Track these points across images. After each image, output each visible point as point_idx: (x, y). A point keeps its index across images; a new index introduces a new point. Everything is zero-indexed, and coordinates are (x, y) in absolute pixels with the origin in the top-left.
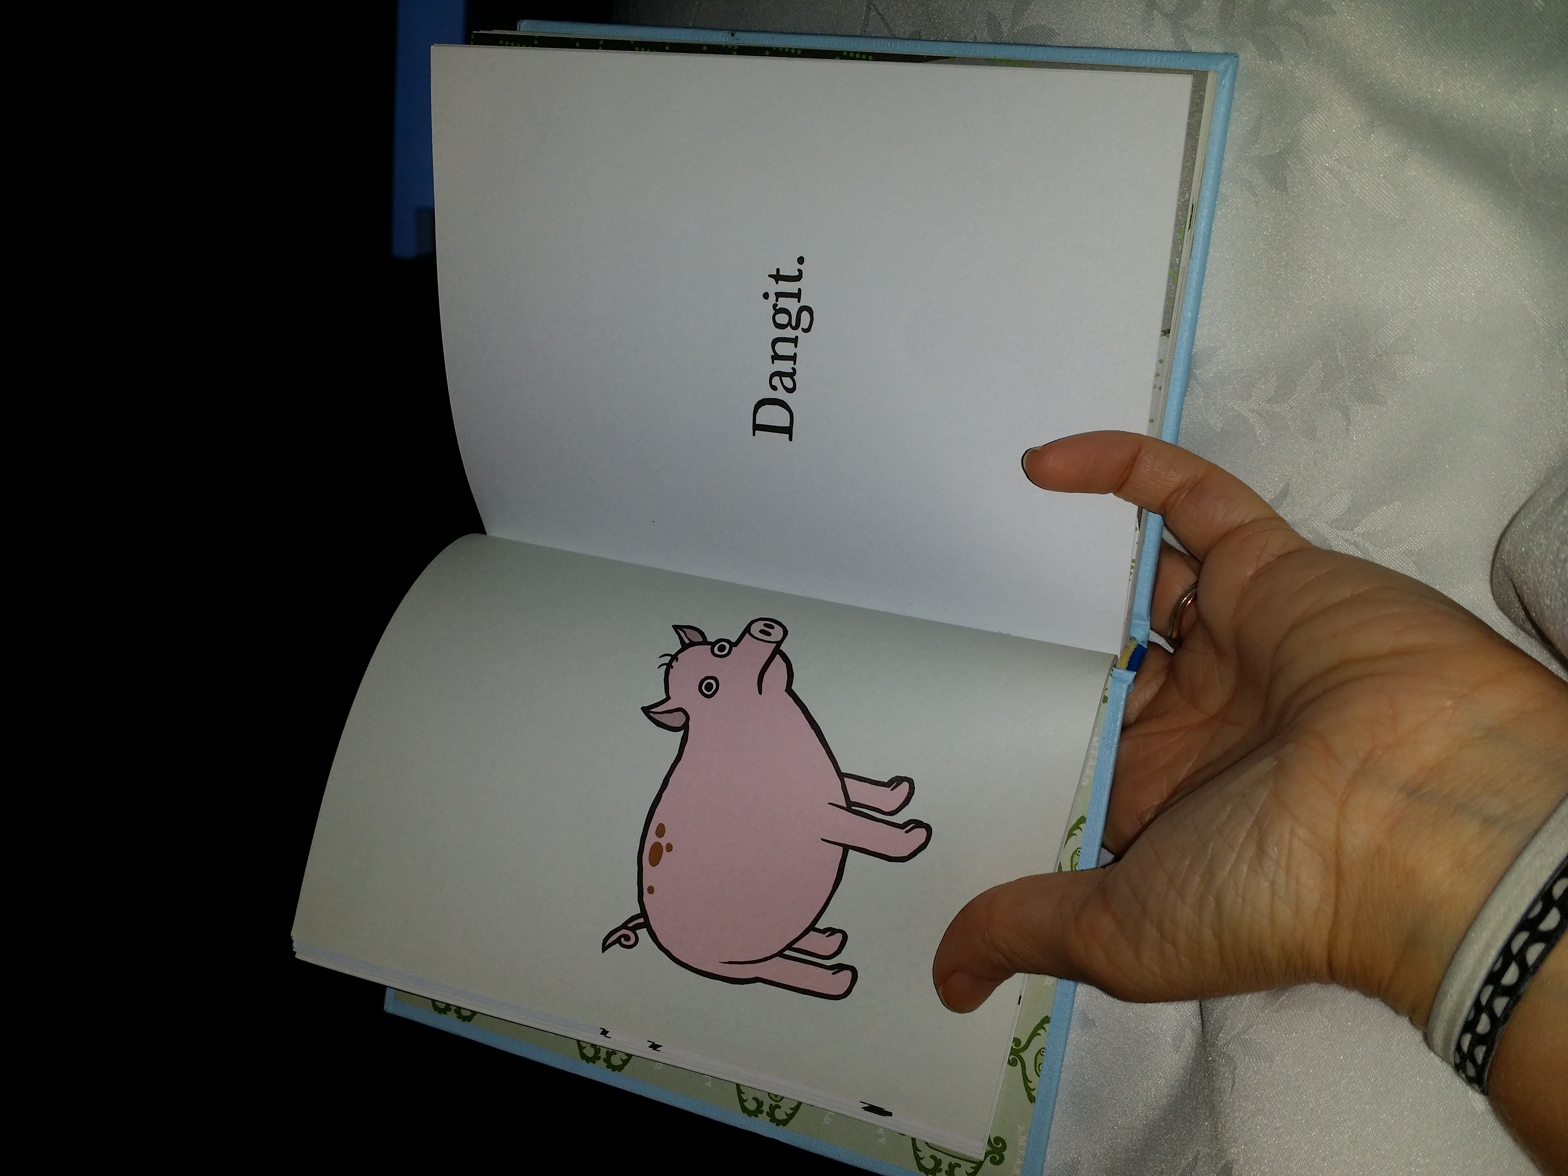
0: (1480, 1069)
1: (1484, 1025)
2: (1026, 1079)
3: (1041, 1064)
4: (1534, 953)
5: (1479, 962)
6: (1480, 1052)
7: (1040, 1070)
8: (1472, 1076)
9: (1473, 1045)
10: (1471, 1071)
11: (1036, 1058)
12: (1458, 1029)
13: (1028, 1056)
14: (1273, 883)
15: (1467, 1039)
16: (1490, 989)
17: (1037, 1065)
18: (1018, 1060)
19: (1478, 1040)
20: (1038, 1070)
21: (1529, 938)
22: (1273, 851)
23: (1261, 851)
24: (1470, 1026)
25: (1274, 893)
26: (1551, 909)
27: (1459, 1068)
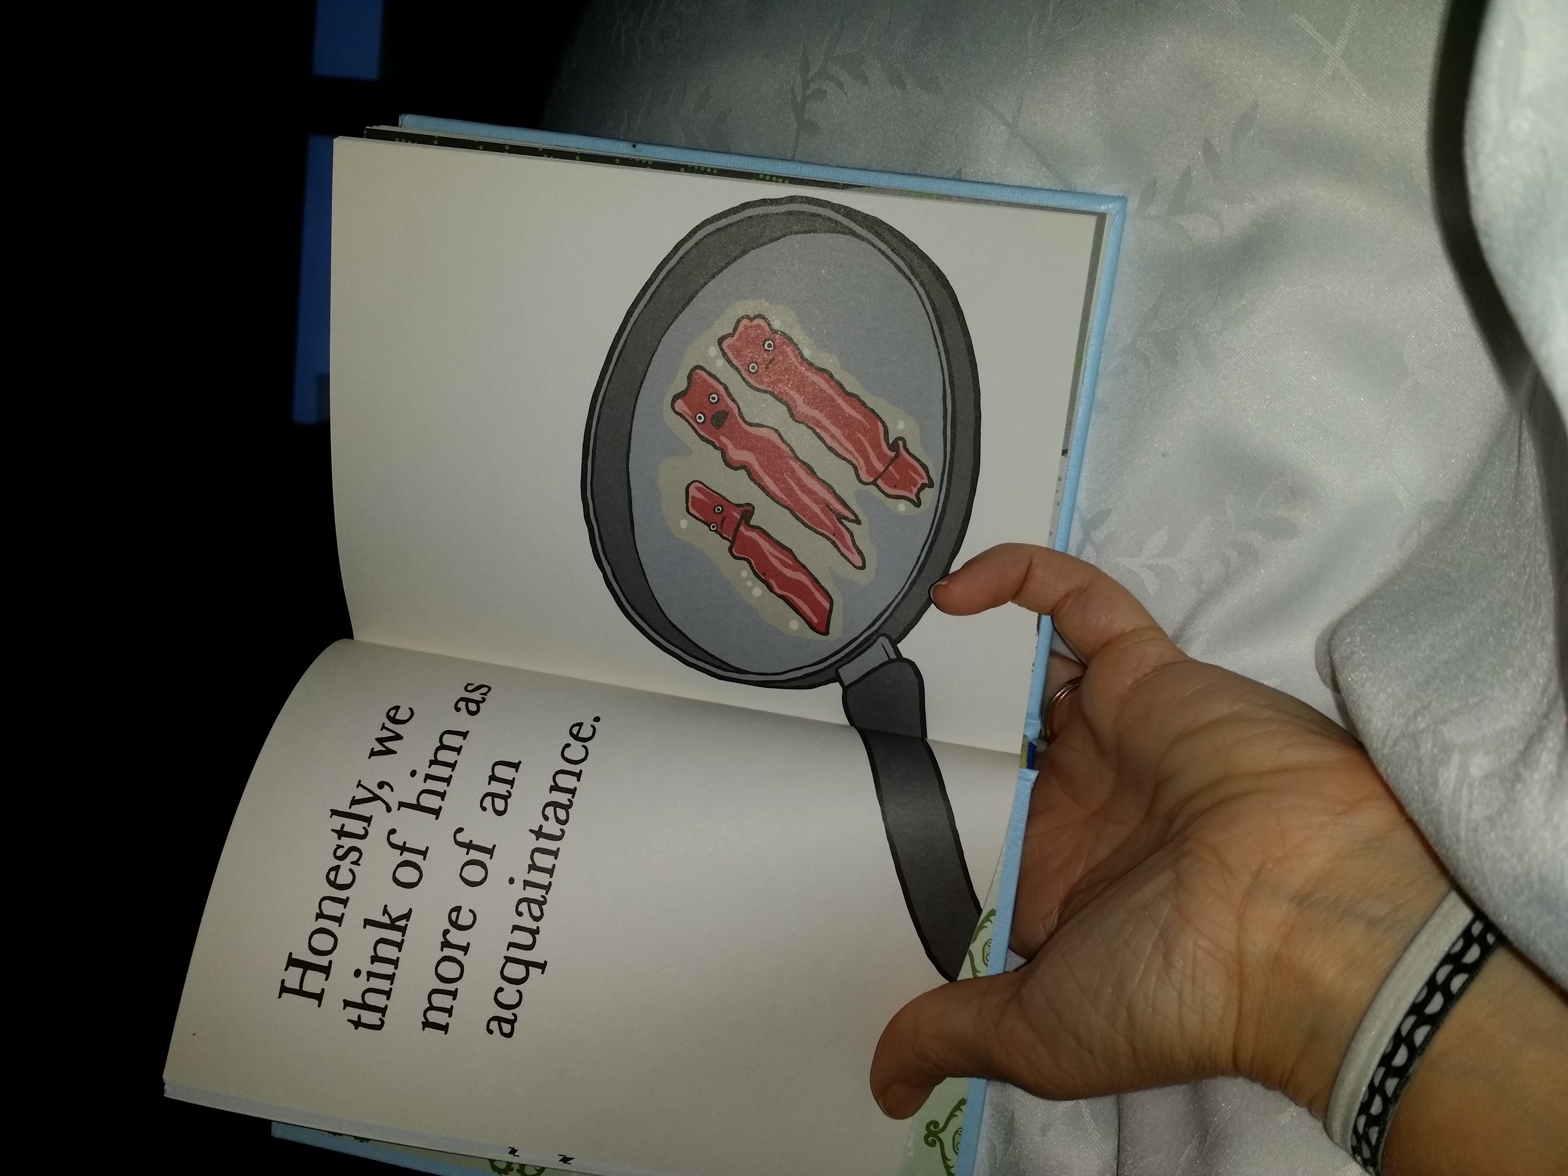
0: (1374, 1150)
1: (1376, 1107)
2: (945, 1158)
3: (959, 1143)
4: (1420, 1035)
5: (1373, 1050)
6: (1374, 1133)
7: (958, 1149)
8: (1368, 1158)
9: (1368, 1125)
10: (1366, 1153)
11: (954, 1138)
12: (1355, 1113)
13: (946, 1137)
14: (1180, 993)
15: (1362, 1120)
16: (1382, 1070)
17: (955, 1144)
18: (937, 1141)
19: (1372, 1121)
20: (956, 1149)
21: (1416, 1021)
22: (1179, 963)
23: (1168, 963)
24: (1365, 1108)
25: (1181, 1002)
26: (1435, 993)
27: (1356, 1151)
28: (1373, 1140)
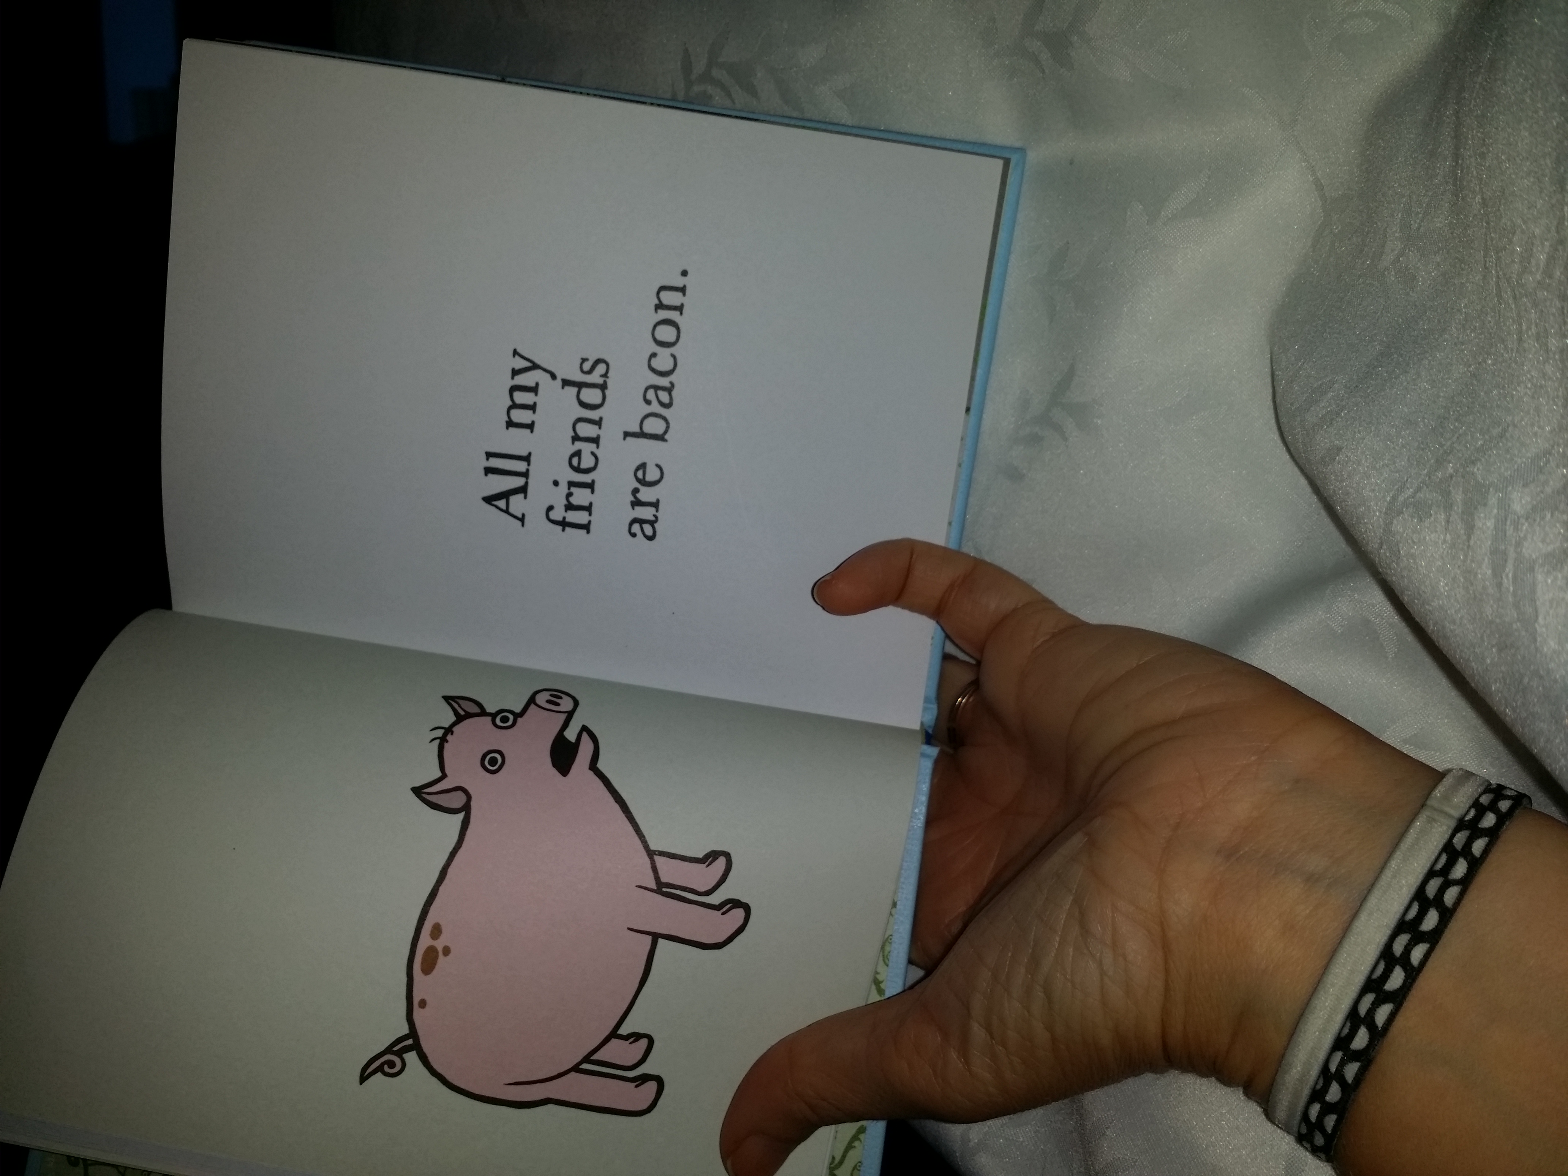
0: (1330, 1139)
1: (1333, 1093)
4: (1382, 1014)
6: (1330, 1121)
8: (1320, 1146)
9: (1322, 1114)
10: (1319, 1140)
12: (1304, 1100)
14: (1101, 964)
15: (1315, 1109)
16: (1337, 1056)
19: (1328, 1109)
21: (1375, 999)
24: (1317, 1095)
26: (1393, 968)
27: (1304, 1139)
28: (1329, 1129)
